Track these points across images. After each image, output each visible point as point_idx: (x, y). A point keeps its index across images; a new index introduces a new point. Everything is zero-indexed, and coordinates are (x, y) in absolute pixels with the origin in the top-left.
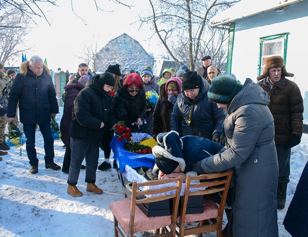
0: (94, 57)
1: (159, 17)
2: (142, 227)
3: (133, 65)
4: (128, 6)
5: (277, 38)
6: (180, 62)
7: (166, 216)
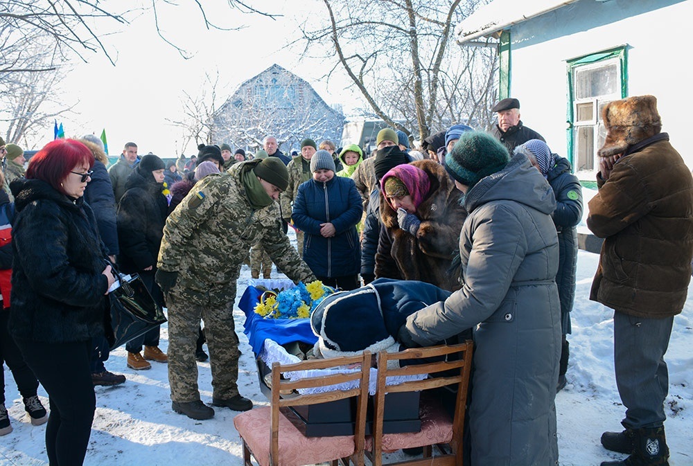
0: (209, 120)
1: (344, 29)
2: (295, 456)
3: (297, 135)
4: (270, 16)
5: (603, 58)
6: (396, 124)
7: (343, 437)
